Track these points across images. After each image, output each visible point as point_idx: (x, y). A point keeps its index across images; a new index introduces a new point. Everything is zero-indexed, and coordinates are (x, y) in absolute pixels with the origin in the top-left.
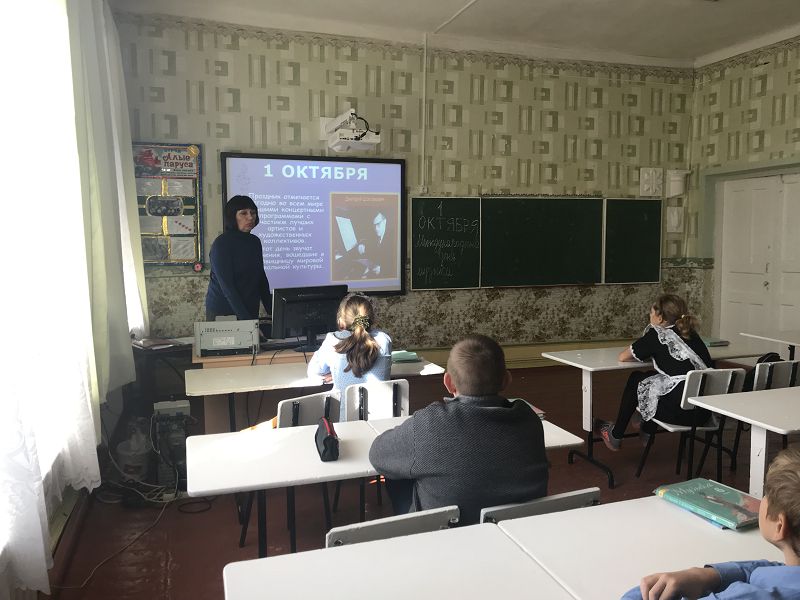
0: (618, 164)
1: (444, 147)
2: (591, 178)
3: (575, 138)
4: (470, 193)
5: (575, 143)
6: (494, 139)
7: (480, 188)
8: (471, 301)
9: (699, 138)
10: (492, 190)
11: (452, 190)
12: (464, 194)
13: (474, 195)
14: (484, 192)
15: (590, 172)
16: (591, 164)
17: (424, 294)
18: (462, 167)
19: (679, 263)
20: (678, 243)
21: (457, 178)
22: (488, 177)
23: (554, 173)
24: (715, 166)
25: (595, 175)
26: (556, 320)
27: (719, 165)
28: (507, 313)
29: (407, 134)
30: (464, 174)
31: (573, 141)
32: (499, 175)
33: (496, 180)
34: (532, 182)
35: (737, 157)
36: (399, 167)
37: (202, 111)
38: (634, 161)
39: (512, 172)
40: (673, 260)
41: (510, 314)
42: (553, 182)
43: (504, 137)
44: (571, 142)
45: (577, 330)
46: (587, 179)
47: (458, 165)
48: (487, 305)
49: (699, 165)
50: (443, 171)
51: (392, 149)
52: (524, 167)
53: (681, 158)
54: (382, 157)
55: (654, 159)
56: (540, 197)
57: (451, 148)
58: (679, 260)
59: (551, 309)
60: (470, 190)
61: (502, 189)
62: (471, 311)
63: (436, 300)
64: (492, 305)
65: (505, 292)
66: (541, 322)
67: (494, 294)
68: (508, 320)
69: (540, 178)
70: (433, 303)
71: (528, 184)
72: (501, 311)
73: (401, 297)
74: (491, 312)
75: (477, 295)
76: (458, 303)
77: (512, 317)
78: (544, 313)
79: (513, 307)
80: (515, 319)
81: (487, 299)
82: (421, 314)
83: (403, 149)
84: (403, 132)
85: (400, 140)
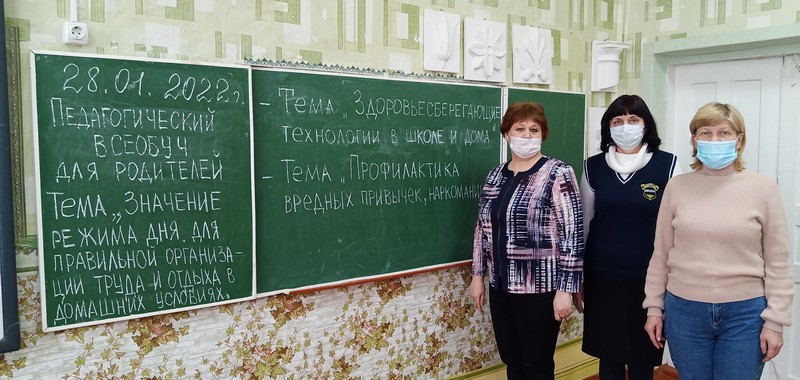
4: (220, 54)
7: (247, 41)
8: (230, 331)
10: (279, 50)
12: (203, 56)
13: (232, 60)
14: (257, 53)
17: (88, 336)
21: (183, 10)
22: (268, 18)
23: (414, 27)
24: (674, 37)
26: (421, 341)
27: (684, 35)
28: (320, 346)
32: (295, 16)
33: (289, 27)
34: (368, 40)
35: (721, 19)
39: (325, 12)
41: (327, 348)
42: (410, 44)
45: (460, 354)
48: (272, 335)
49: (639, 36)
52: (351, 3)
53: (609, 24)
56: (386, 77)
59: (411, 320)
60: (219, 44)
61: (303, 53)
62: (232, 358)
63: (130, 346)
64: (285, 333)
65: (316, 299)
66: (392, 353)
67: (289, 308)
68: (322, 361)
69: (386, 33)
70: (119, 356)
71: (361, 46)
72: (307, 343)
73: (9, 357)
74: (284, 351)
75: (247, 316)
76: (197, 342)
77: (332, 354)
78: (399, 330)
79: (334, 330)
80: (338, 355)
81: (274, 321)
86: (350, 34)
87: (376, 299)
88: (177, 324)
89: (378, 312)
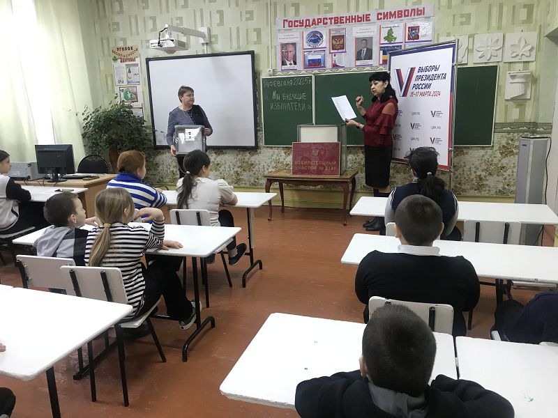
17: (274, 150)
20: (522, 107)
29: (258, 31)
36: (249, 56)
37: (138, 34)
51: (248, 44)
53: (530, 19)
54: (242, 50)
55: (494, 23)
70: (281, 156)
73: (257, 151)
82: (273, 164)
83: (255, 43)
84: (255, 30)
85: (253, 36)
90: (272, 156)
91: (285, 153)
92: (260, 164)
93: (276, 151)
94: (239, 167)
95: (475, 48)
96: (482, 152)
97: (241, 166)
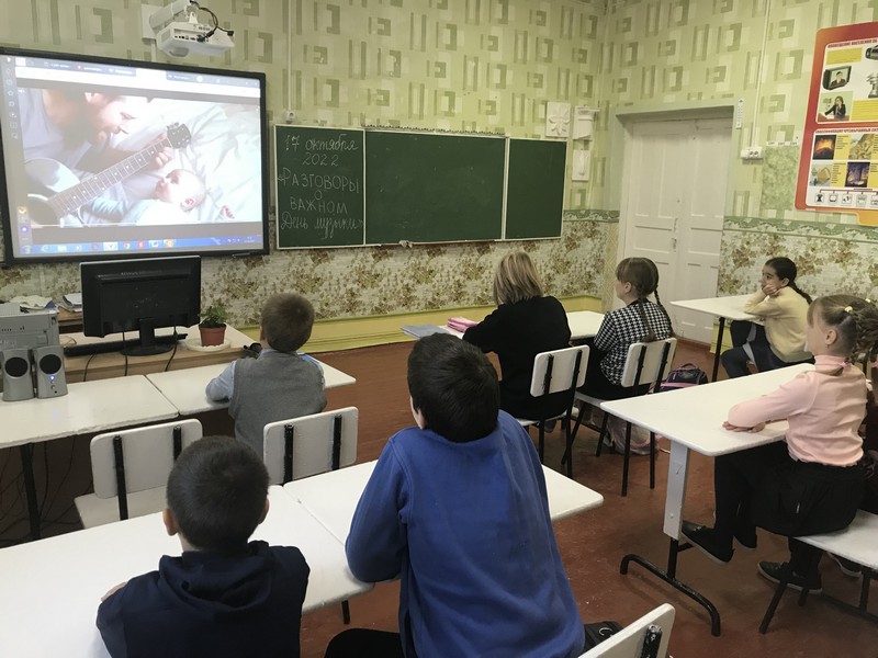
0: (523, 96)
1: (317, 61)
2: (493, 112)
3: (476, 60)
4: (350, 124)
5: (476, 68)
6: (379, 54)
7: (363, 117)
8: (353, 261)
9: (610, 70)
10: (378, 120)
11: (327, 119)
12: (343, 125)
13: (356, 127)
14: (368, 122)
15: (492, 104)
16: (494, 95)
17: (293, 253)
18: (340, 87)
19: (583, 216)
20: (583, 192)
21: (334, 102)
22: (373, 104)
23: (452, 104)
24: (627, 104)
25: (498, 108)
26: (451, 283)
27: (631, 104)
28: (396, 276)
29: (267, 39)
30: (343, 98)
31: (474, 64)
32: (387, 102)
33: (383, 108)
34: (425, 113)
35: (651, 95)
38: (541, 93)
39: (402, 99)
40: (576, 212)
42: (450, 114)
43: (392, 53)
44: (471, 64)
45: (474, 294)
46: (488, 113)
47: (335, 85)
48: (373, 266)
49: (608, 103)
50: (315, 92)
51: (246, 58)
52: (416, 92)
53: (589, 93)
54: (233, 68)
55: (562, 93)
56: (435, 133)
57: (325, 62)
58: (583, 212)
59: (446, 270)
60: (350, 118)
61: (390, 121)
62: (354, 274)
63: (310, 261)
64: (379, 266)
65: (394, 252)
66: (434, 286)
67: (381, 253)
68: (397, 284)
69: (435, 109)
70: (306, 265)
71: (421, 116)
72: (390, 273)
73: (264, 258)
74: (378, 275)
75: (361, 256)
76: (338, 264)
77: (402, 281)
78: (438, 275)
79: (403, 268)
80: (405, 282)
81: (373, 259)
82: (291, 280)
83: (262, 60)
84: (261, 35)
85: (258, 46)
86: (416, 111)
87: (426, 257)
88: (329, 254)
89: (427, 263)
90: (290, 265)
91: (313, 260)
92: (266, 282)
93: (298, 258)
94: (223, 292)
95: (548, 117)
96: (551, 245)
97: (228, 290)
